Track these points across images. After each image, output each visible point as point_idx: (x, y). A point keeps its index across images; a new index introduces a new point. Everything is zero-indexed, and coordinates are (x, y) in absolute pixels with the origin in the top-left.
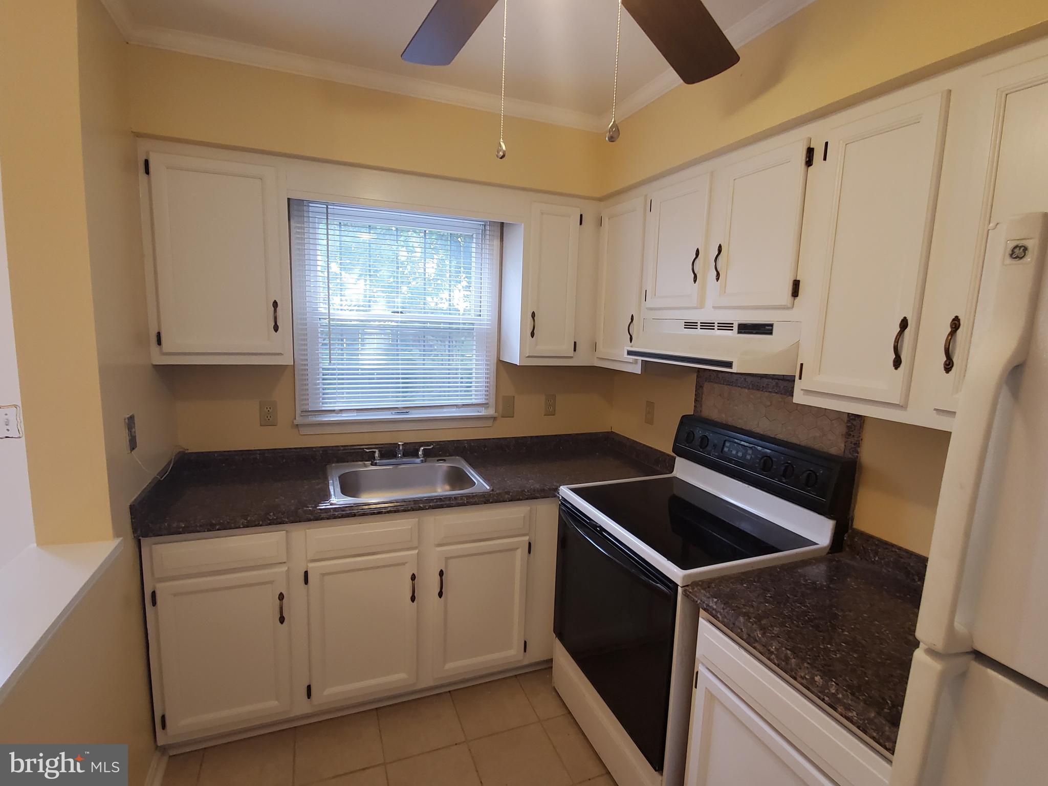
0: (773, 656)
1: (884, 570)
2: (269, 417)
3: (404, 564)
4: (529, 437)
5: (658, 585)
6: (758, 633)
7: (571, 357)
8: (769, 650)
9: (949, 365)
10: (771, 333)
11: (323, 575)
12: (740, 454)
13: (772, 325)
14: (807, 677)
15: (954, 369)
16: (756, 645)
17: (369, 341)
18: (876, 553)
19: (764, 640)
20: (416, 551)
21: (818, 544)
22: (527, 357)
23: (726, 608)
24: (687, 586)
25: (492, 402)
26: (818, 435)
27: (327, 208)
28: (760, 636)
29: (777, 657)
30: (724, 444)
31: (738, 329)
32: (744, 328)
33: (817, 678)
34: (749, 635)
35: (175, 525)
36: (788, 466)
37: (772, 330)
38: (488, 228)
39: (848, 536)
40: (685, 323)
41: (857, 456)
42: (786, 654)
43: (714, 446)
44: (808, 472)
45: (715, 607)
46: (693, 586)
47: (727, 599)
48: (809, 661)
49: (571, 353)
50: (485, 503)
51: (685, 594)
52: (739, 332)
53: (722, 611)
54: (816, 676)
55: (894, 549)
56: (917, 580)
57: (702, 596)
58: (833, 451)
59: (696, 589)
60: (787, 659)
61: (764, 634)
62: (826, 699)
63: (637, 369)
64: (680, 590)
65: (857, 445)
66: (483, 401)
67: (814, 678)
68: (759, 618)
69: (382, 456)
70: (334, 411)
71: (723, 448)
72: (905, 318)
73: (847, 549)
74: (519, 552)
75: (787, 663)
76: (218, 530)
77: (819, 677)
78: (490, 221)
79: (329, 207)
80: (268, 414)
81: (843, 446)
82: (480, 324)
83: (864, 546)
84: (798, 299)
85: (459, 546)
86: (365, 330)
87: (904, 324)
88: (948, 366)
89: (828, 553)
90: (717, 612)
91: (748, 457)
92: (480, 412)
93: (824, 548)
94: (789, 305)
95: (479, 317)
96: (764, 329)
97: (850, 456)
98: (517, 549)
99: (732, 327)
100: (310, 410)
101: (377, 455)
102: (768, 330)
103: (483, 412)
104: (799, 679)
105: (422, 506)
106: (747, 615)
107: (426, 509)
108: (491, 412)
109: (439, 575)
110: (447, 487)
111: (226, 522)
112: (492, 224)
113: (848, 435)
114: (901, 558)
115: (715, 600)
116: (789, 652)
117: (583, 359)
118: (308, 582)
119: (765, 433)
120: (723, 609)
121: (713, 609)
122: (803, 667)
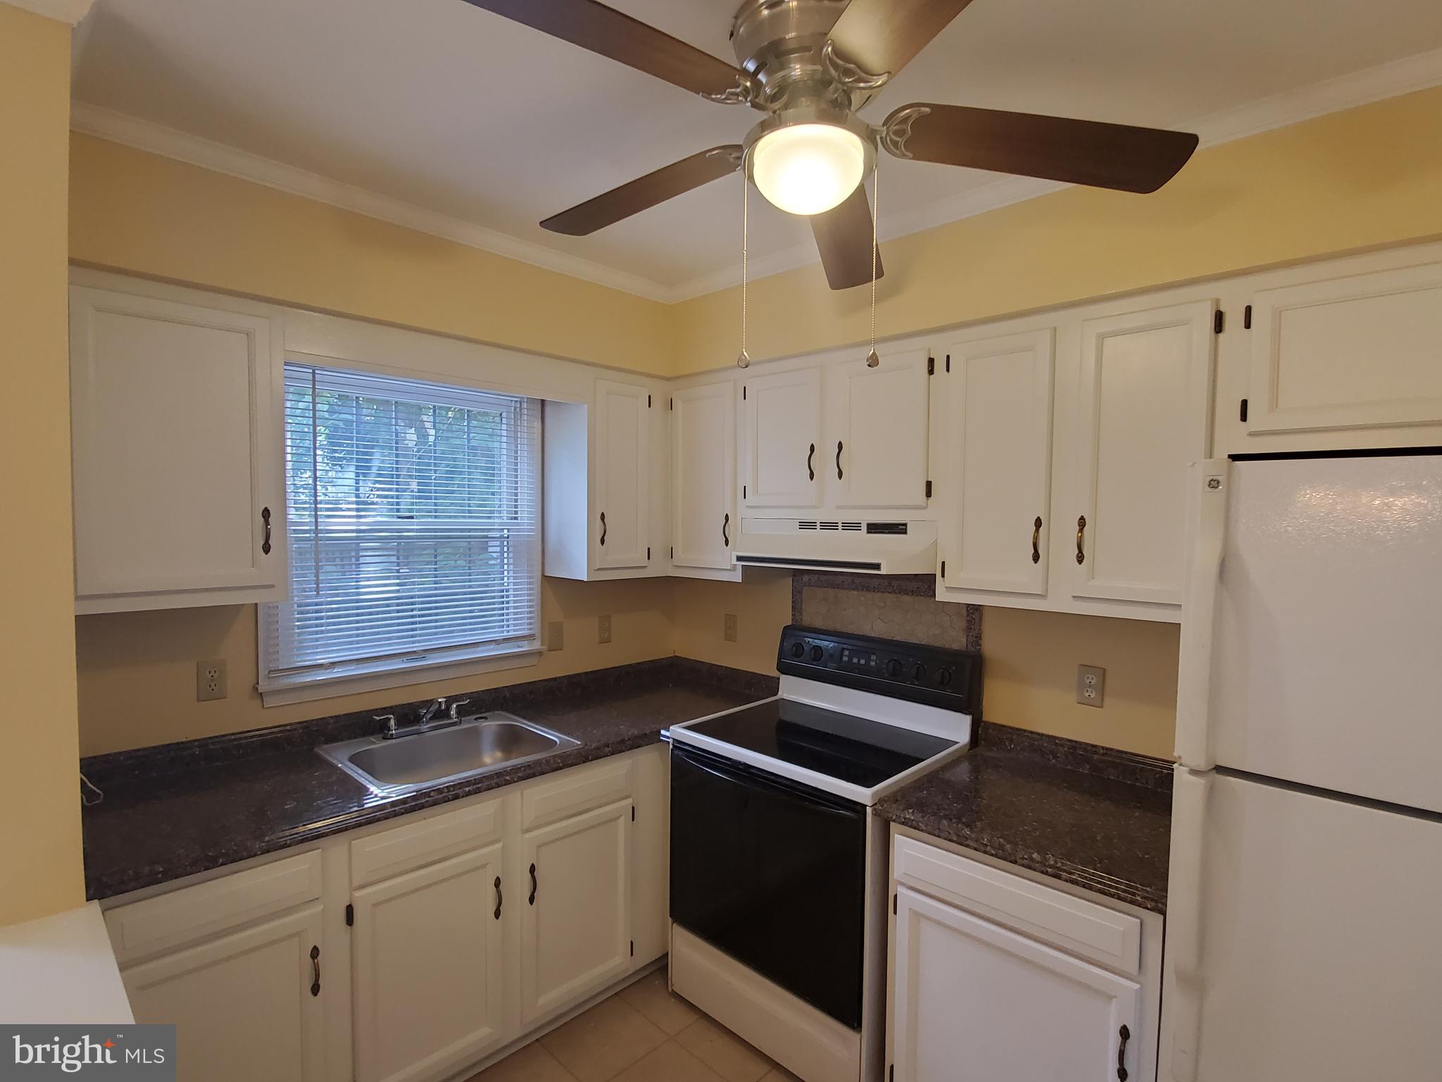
0: (989, 848)
1: (1021, 756)
2: (213, 687)
3: (484, 866)
4: (582, 673)
5: (840, 811)
6: (966, 830)
7: (645, 567)
8: (983, 844)
9: (1080, 557)
10: (905, 533)
11: (375, 905)
12: (862, 662)
13: (905, 525)
14: (1026, 857)
15: (1084, 561)
16: (968, 842)
17: (365, 560)
18: (1011, 741)
19: (973, 836)
20: (499, 845)
21: (958, 743)
22: (596, 570)
23: (925, 816)
24: (875, 804)
25: (537, 632)
26: (937, 632)
27: (314, 373)
28: (968, 833)
29: (992, 847)
30: (842, 653)
31: (868, 529)
32: (874, 528)
33: (1035, 856)
34: (958, 835)
35: (147, 869)
36: (918, 667)
37: (906, 529)
38: (525, 405)
39: (982, 729)
40: (800, 522)
41: (980, 649)
42: (1000, 842)
43: (830, 656)
44: (941, 670)
45: (912, 818)
46: (880, 801)
47: (920, 806)
48: (1021, 843)
49: (644, 562)
50: (584, 762)
51: (876, 813)
52: (868, 532)
53: (921, 820)
54: (1033, 853)
55: (1026, 734)
56: (1051, 758)
57: (894, 811)
58: (955, 646)
59: (885, 805)
60: (1001, 847)
61: (972, 830)
62: (1049, 870)
63: (737, 577)
64: (869, 810)
65: (979, 637)
66: (526, 632)
67: (1032, 857)
68: (959, 819)
69: (399, 724)
70: (321, 665)
71: (841, 658)
72: (1039, 517)
73: (983, 742)
74: (622, 820)
75: (1003, 851)
76: (222, 865)
77: (1036, 854)
78: (527, 398)
79: (317, 372)
80: (212, 680)
81: (965, 640)
82: (518, 530)
83: (999, 736)
84: (931, 499)
85: (551, 828)
86: (361, 544)
87: (1038, 523)
88: (1080, 559)
89: (969, 750)
90: (917, 822)
91: (873, 664)
92: (522, 647)
93: (965, 745)
94: (924, 505)
95: (516, 521)
96: (898, 529)
97: (973, 649)
98: (618, 818)
99: (860, 527)
100: (280, 668)
101: (392, 722)
102: (903, 529)
103: (525, 647)
104: (1019, 861)
105: (508, 778)
106: (946, 817)
107: (515, 782)
108: (536, 645)
109: (530, 872)
110: (499, 754)
111: (231, 851)
112: (530, 401)
113: (969, 629)
114: (1035, 740)
115: (911, 811)
116: (1001, 840)
117: (657, 569)
118: (352, 921)
119: (880, 636)
120: (923, 817)
121: (913, 820)
122: (1018, 850)
